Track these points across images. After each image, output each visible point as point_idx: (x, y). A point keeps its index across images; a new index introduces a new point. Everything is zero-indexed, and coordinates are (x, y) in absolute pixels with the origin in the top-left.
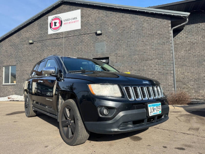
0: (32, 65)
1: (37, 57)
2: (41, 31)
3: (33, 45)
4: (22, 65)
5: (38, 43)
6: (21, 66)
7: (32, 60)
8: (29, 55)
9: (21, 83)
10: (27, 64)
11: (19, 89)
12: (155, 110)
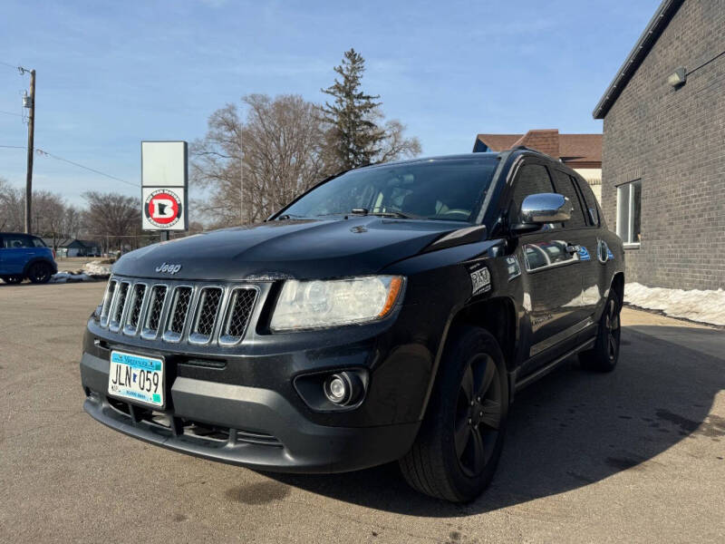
0: (679, 171)
1: (694, 137)
2: (711, 20)
3: (683, 93)
4: (654, 175)
5: (697, 76)
6: (653, 179)
7: (682, 152)
8: (673, 132)
9: (651, 244)
10: (668, 171)
11: (648, 264)
12: (134, 381)
